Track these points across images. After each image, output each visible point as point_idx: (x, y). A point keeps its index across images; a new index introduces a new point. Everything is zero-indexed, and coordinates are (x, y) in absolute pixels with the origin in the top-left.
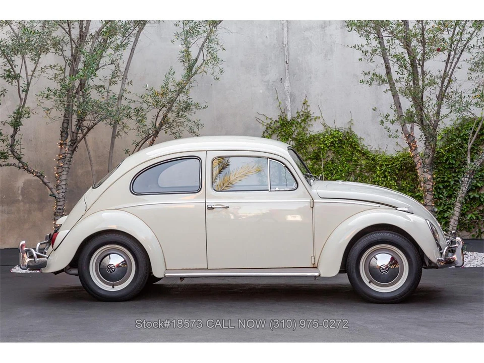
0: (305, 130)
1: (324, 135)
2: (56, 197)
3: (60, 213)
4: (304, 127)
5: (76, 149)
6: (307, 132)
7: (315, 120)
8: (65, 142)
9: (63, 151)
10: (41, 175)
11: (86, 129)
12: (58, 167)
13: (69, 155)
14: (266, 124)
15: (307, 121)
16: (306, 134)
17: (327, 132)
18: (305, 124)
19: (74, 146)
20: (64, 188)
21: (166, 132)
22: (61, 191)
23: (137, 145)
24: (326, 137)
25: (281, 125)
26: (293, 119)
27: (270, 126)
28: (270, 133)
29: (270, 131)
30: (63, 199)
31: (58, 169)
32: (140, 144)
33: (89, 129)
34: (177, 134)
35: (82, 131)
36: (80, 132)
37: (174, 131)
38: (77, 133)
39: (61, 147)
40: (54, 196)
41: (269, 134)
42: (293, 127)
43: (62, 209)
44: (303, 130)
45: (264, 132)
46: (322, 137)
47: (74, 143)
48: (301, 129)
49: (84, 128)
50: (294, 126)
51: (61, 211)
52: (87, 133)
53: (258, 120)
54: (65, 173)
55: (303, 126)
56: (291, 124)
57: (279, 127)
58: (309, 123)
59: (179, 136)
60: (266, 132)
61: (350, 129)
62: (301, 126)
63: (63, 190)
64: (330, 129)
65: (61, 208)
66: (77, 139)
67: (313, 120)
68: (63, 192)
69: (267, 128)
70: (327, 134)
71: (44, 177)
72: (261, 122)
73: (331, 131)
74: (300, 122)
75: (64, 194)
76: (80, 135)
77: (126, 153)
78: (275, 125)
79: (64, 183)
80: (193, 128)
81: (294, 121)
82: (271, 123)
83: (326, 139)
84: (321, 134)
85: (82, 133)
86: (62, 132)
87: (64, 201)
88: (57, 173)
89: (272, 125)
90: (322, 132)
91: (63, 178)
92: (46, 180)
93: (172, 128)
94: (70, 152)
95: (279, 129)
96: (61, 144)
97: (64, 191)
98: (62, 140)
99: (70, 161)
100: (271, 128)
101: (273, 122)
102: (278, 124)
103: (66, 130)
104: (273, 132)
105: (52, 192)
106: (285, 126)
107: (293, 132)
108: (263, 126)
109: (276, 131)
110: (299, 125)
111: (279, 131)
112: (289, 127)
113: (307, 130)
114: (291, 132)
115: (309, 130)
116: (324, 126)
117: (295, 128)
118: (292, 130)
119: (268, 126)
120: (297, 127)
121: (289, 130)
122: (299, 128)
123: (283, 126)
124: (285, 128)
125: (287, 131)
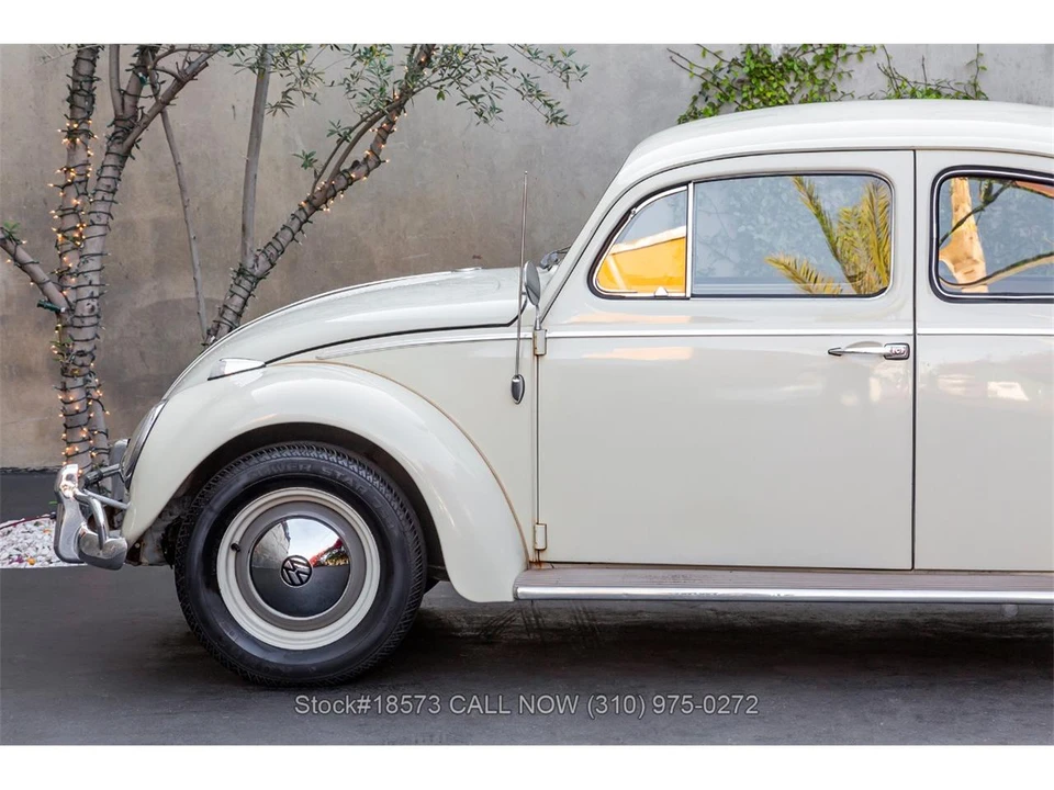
0: (827, 89)
2: (58, 312)
3: (83, 365)
4: (825, 82)
5: (134, 149)
7: (860, 58)
8: (84, 127)
9: (81, 157)
10: (10, 237)
11: (170, 80)
12: (64, 212)
13: (109, 172)
14: (700, 72)
15: (834, 59)
18: (827, 69)
19: (129, 140)
20: (96, 282)
21: (440, 95)
22: (85, 292)
23: (344, 138)
25: (750, 74)
26: (787, 56)
27: (715, 77)
28: (714, 100)
29: (714, 94)
30: (94, 320)
31: (61, 216)
32: (353, 135)
33: (180, 82)
34: (485, 101)
35: (153, 87)
36: (147, 90)
37: (473, 90)
38: (137, 97)
39: (73, 142)
40: (52, 309)
41: (712, 105)
42: (788, 81)
43: (90, 352)
44: (823, 92)
45: (695, 98)
47: (127, 129)
48: (816, 88)
49: (162, 76)
50: (792, 77)
51: (86, 360)
52: (172, 94)
53: (676, 58)
54: (99, 230)
55: (820, 77)
56: (781, 70)
57: (742, 82)
58: (841, 67)
60: (702, 98)
61: (975, 85)
62: (813, 76)
63: (91, 289)
64: (909, 89)
65: (87, 347)
66: (135, 116)
67: (855, 57)
68: (92, 297)
69: (705, 86)
71: (18, 242)
72: (687, 65)
74: (811, 63)
75: (94, 303)
76: (146, 103)
77: (305, 166)
78: (730, 76)
79: (94, 264)
80: (534, 82)
81: (791, 60)
82: (718, 69)
85: (156, 95)
86: (73, 92)
87: (96, 324)
88: (59, 231)
89: (721, 75)
91: (93, 247)
92: (23, 255)
93: (464, 80)
94: (112, 160)
95: (746, 88)
96: (71, 134)
97: (96, 294)
98: (72, 119)
99: (113, 192)
100: (718, 85)
101: (725, 65)
102: (741, 73)
103: (86, 86)
104: (725, 97)
105: (44, 293)
106: (763, 78)
107: (787, 98)
108: (691, 77)
109: (733, 93)
110: (807, 74)
111: (745, 95)
112: (774, 81)
113: (835, 91)
114: (782, 98)
115: (839, 91)
116: (887, 78)
117: (795, 85)
118: (784, 90)
119: (709, 78)
120: (800, 81)
121: (776, 90)
122: (810, 85)
123: (757, 78)
124: (762, 84)
125: (769, 95)
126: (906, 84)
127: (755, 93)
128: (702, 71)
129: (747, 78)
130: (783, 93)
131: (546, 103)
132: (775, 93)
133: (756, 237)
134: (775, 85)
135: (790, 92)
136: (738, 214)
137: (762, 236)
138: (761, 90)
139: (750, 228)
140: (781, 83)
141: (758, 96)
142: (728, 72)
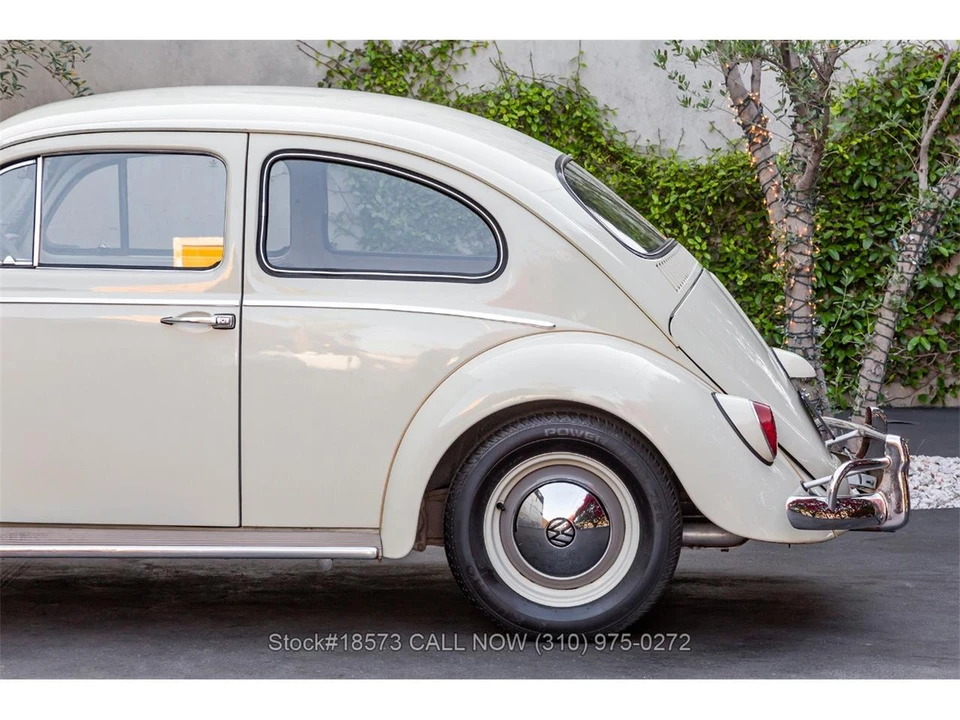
0: (443, 80)
1: (499, 98)
4: (441, 74)
6: (450, 88)
7: (474, 52)
14: (326, 60)
15: (449, 53)
16: (447, 93)
17: (508, 89)
18: (443, 62)
24: (505, 103)
25: (374, 63)
26: (407, 48)
27: (338, 66)
29: (336, 82)
34: (10, 77)
42: (407, 71)
44: (438, 82)
46: (491, 104)
48: (432, 79)
50: (411, 68)
53: (303, 47)
55: (437, 69)
56: (401, 60)
57: (364, 71)
58: (456, 60)
59: (15, 86)
60: (326, 85)
61: (577, 81)
62: (431, 68)
64: (515, 83)
67: (468, 52)
69: (329, 73)
70: (507, 96)
72: (312, 53)
73: (518, 86)
74: (428, 55)
78: (353, 65)
81: (410, 52)
82: (342, 58)
83: (503, 110)
84: (488, 95)
89: (345, 64)
90: (492, 87)
95: (367, 76)
100: (341, 73)
101: (348, 54)
102: (364, 62)
104: (349, 85)
106: (385, 68)
107: (407, 87)
108: (317, 65)
109: (355, 81)
110: (426, 66)
111: (367, 83)
112: (395, 71)
113: (450, 82)
114: (402, 87)
115: (454, 81)
116: (499, 72)
117: (414, 75)
118: (405, 80)
119: (333, 66)
120: (418, 71)
121: (396, 79)
122: (427, 75)
123: (380, 68)
124: (383, 73)
125: (389, 84)
126: (514, 77)
127: (377, 81)
128: (329, 60)
129: (370, 68)
130: (404, 83)
131: (71, 81)
132: (394, 82)
133: (374, 214)
134: (395, 75)
135: (409, 81)
136: (357, 193)
137: (380, 215)
138: (382, 78)
139: (369, 206)
140: (401, 73)
141: (379, 85)
142: (350, 61)
